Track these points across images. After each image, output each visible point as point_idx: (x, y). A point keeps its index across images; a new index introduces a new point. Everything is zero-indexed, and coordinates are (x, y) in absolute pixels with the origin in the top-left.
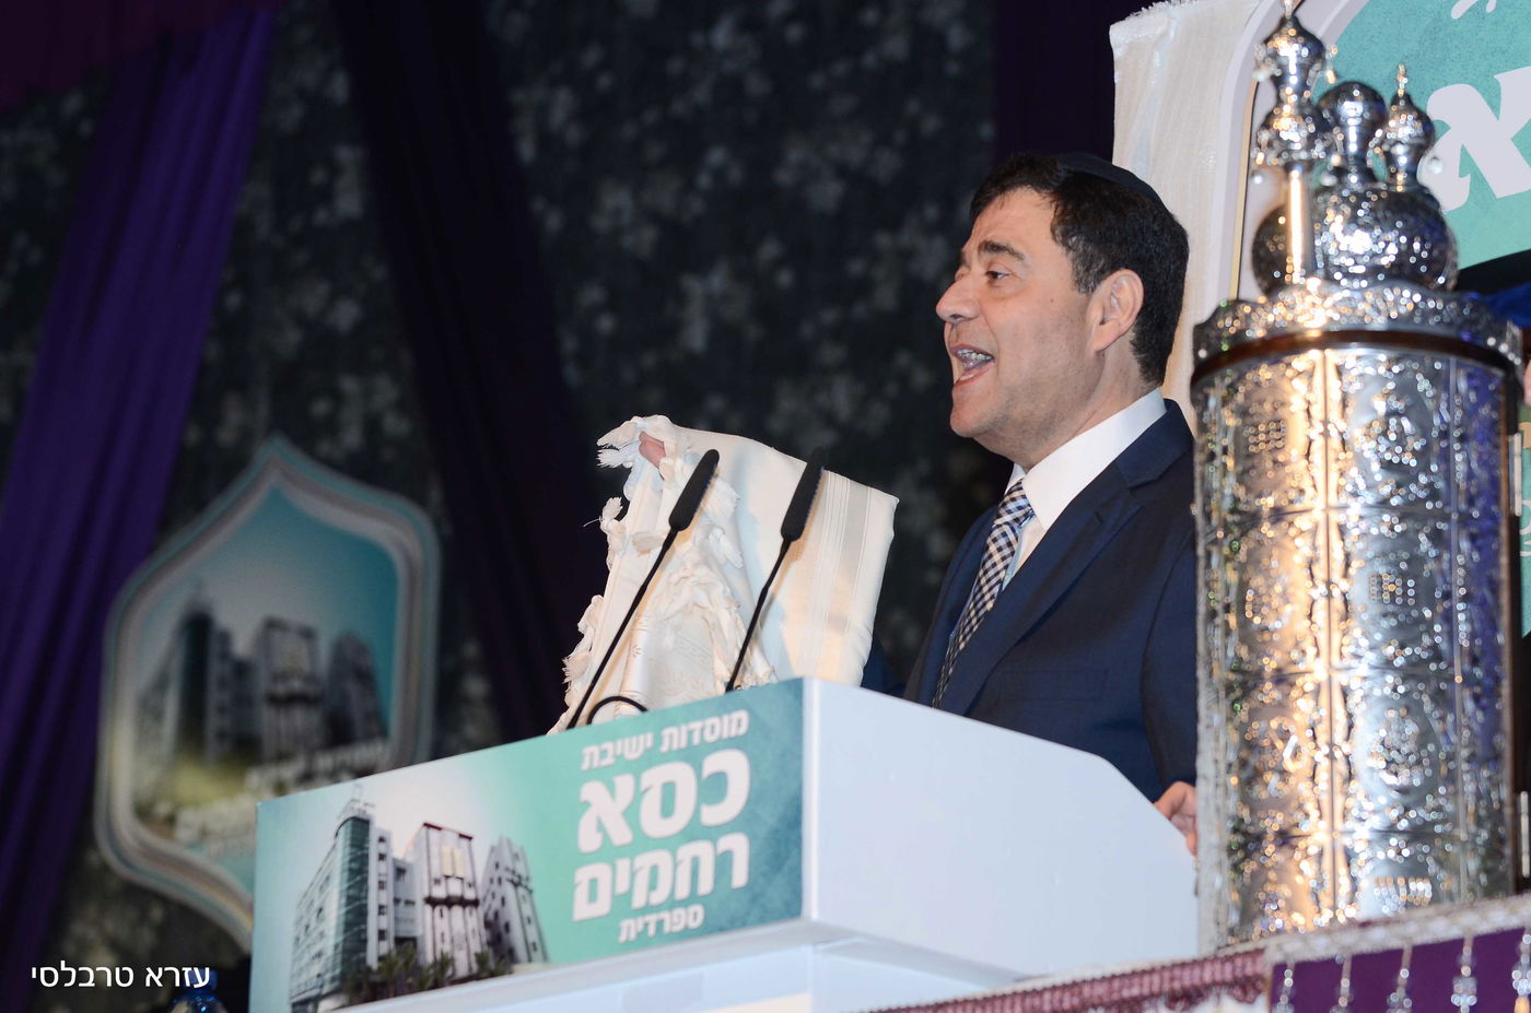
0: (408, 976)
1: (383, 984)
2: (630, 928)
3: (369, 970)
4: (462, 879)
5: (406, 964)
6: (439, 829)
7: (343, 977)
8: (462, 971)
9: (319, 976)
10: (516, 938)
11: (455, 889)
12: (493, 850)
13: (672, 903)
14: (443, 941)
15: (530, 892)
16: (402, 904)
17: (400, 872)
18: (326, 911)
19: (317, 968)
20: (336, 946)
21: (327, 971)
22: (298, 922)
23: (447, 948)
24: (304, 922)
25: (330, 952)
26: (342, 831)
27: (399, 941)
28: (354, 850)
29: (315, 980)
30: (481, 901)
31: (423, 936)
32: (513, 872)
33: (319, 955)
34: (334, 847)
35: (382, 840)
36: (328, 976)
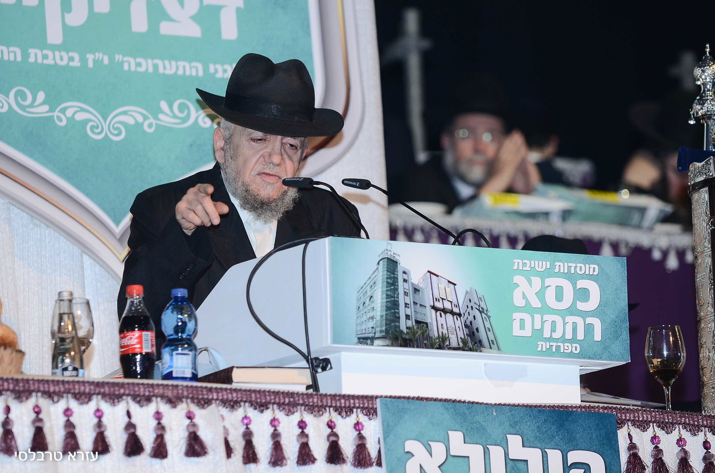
0: (424, 340)
1: (411, 340)
2: (543, 346)
3: (402, 332)
4: (451, 302)
5: (423, 334)
6: (437, 276)
7: (387, 331)
8: (454, 344)
9: (373, 328)
10: (482, 335)
11: (448, 306)
12: (467, 293)
13: (563, 339)
14: (442, 328)
15: (489, 317)
16: (418, 305)
17: (416, 290)
18: (374, 298)
19: (371, 324)
20: (382, 316)
21: (378, 327)
22: (359, 299)
23: (445, 331)
24: (362, 300)
25: (378, 318)
26: (381, 262)
27: (417, 322)
28: (389, 273)
29: (370, 329)
30: (463, 315)
31: (431, 323)
32: (479, 306)
33: (372, 318)
34: (377, 269)
35: (404, 273)
36: (378, 329)
